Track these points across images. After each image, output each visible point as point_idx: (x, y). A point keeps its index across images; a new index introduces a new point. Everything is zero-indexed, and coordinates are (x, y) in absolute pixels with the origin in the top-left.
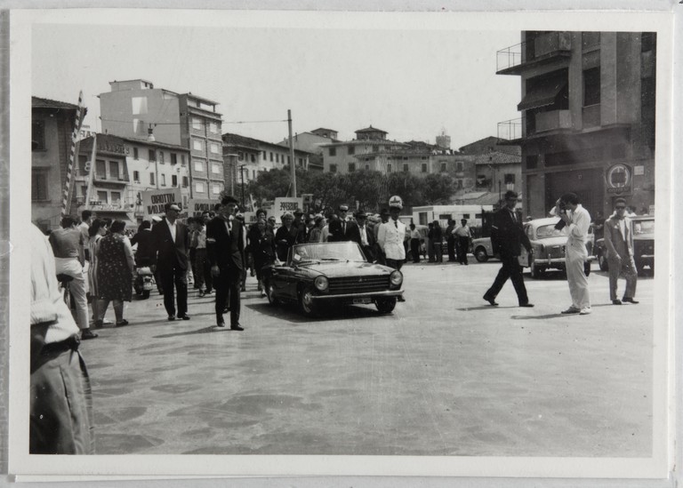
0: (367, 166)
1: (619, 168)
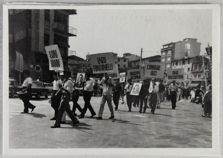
1: (38, 66)
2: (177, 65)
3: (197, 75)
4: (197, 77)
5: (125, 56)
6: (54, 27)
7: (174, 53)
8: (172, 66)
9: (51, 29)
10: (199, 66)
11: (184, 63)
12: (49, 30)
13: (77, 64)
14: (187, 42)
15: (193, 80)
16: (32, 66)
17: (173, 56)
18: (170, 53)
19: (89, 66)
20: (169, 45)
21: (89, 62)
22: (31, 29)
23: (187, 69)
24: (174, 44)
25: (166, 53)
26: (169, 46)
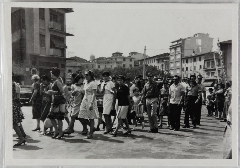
0: (119, 65)
1: (34, 69)
2: (187, 62)
3: (211, 72)
4: (210, 75)
5: (131, 55)
6: (50, 27)
7: (184, 50)
8: (182, 64)
9: (47, 29)
10: (212, 63)
11: (195, 60)
12: (45, 30)
13: (80, 65)
14: (197, 38)
15: (206, 79)
16: (27, 70)
17: (183, 53)
18: (179, 50)
19: (93, 67)
20: (178, 41)
21: (93, 63)
22: (25, 29)
23: (199, 67)
24: (183, 40)
25: (175, 50)
26: (178, 43)
